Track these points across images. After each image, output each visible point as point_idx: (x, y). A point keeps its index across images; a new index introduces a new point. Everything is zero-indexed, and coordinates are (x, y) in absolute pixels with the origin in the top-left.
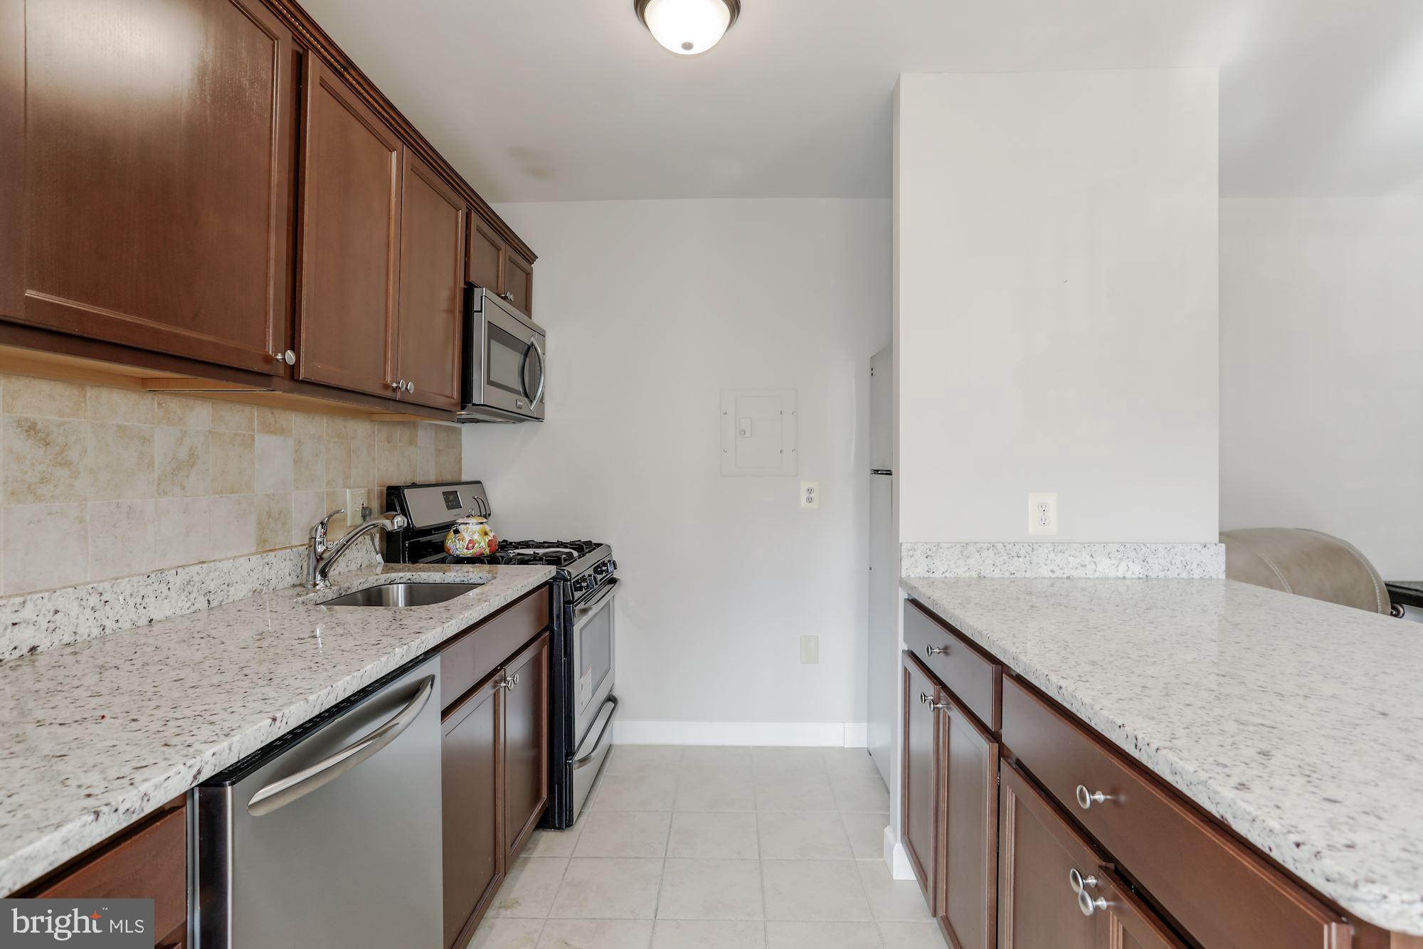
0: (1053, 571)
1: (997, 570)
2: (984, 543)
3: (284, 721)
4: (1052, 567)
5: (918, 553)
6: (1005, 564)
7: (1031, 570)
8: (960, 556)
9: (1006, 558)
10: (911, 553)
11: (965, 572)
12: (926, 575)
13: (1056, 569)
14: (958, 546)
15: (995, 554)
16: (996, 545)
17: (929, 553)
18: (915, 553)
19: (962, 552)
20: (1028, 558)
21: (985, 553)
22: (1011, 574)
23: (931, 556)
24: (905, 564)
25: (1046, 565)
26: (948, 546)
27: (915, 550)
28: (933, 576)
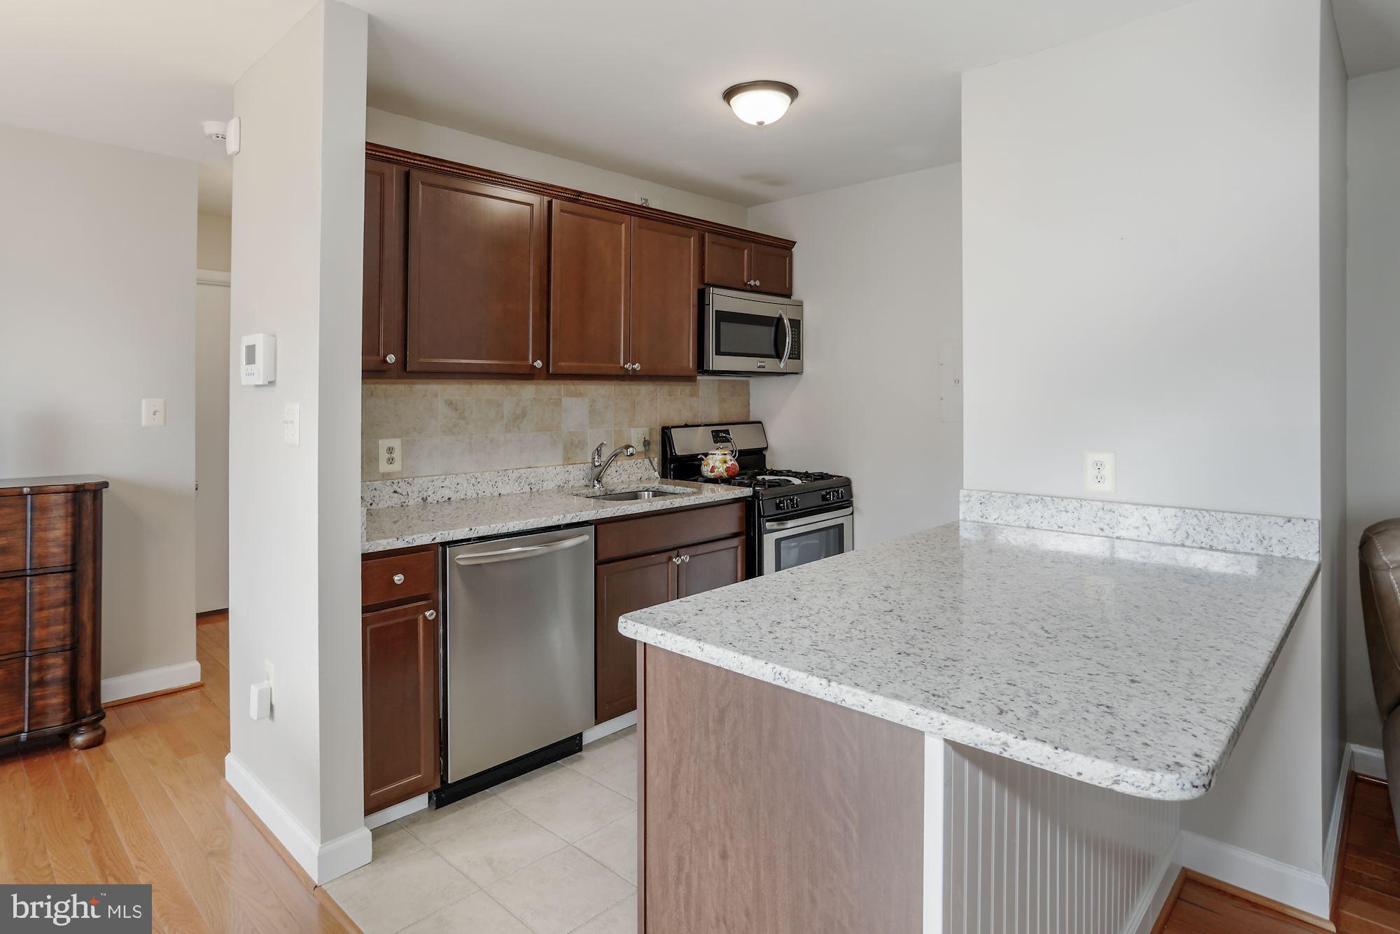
0: (1102, 529)
1: (1045, 522)
2: (1033, 495)
3: (476, 531)
4: (1102, 525)
5: (973, 499)
6: (1053, 517)
7: (1079, 526)
8: (1011, 505)
9: (1054, 511)
10: (967, 499)
11: (1015, 521)
12: (980, 520)
13: (1105, 527)
14: (1009, 495)
15: (1043, 506)
16: (1045, 498)
17: (983, 500)
18: (971, 499)
19: (1012, 502)
20: (1076, 514)
21: (1034, 506)
22: (1059, 527)
23: (984, 503)
24: (962, 508)
25: (1095, 522)
26: (1000, 495)
27: (970, 497)
28: (986, 521)
